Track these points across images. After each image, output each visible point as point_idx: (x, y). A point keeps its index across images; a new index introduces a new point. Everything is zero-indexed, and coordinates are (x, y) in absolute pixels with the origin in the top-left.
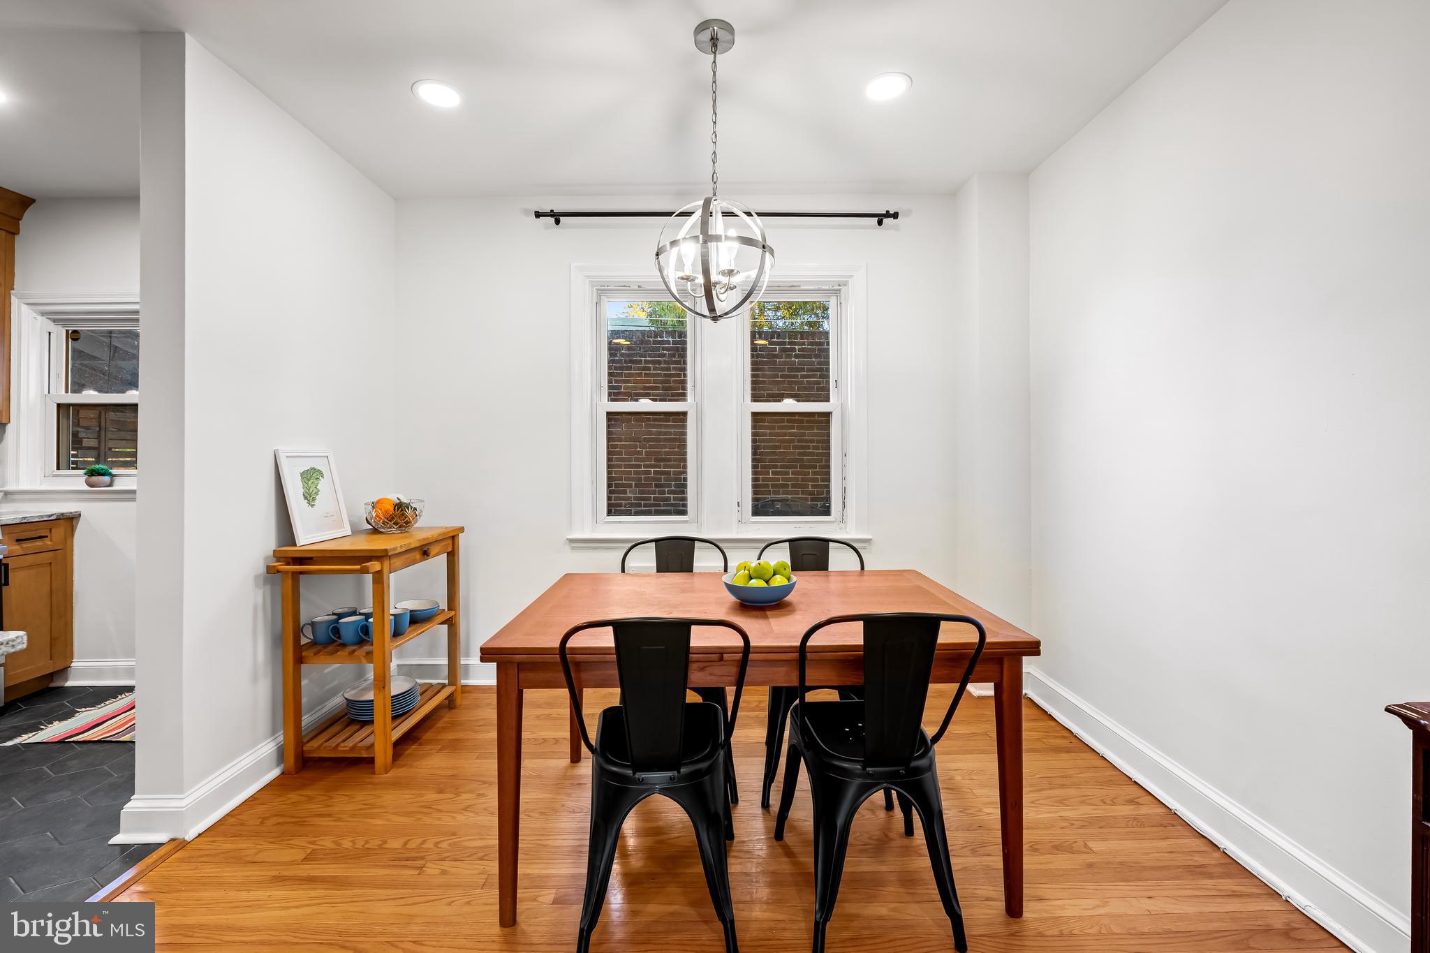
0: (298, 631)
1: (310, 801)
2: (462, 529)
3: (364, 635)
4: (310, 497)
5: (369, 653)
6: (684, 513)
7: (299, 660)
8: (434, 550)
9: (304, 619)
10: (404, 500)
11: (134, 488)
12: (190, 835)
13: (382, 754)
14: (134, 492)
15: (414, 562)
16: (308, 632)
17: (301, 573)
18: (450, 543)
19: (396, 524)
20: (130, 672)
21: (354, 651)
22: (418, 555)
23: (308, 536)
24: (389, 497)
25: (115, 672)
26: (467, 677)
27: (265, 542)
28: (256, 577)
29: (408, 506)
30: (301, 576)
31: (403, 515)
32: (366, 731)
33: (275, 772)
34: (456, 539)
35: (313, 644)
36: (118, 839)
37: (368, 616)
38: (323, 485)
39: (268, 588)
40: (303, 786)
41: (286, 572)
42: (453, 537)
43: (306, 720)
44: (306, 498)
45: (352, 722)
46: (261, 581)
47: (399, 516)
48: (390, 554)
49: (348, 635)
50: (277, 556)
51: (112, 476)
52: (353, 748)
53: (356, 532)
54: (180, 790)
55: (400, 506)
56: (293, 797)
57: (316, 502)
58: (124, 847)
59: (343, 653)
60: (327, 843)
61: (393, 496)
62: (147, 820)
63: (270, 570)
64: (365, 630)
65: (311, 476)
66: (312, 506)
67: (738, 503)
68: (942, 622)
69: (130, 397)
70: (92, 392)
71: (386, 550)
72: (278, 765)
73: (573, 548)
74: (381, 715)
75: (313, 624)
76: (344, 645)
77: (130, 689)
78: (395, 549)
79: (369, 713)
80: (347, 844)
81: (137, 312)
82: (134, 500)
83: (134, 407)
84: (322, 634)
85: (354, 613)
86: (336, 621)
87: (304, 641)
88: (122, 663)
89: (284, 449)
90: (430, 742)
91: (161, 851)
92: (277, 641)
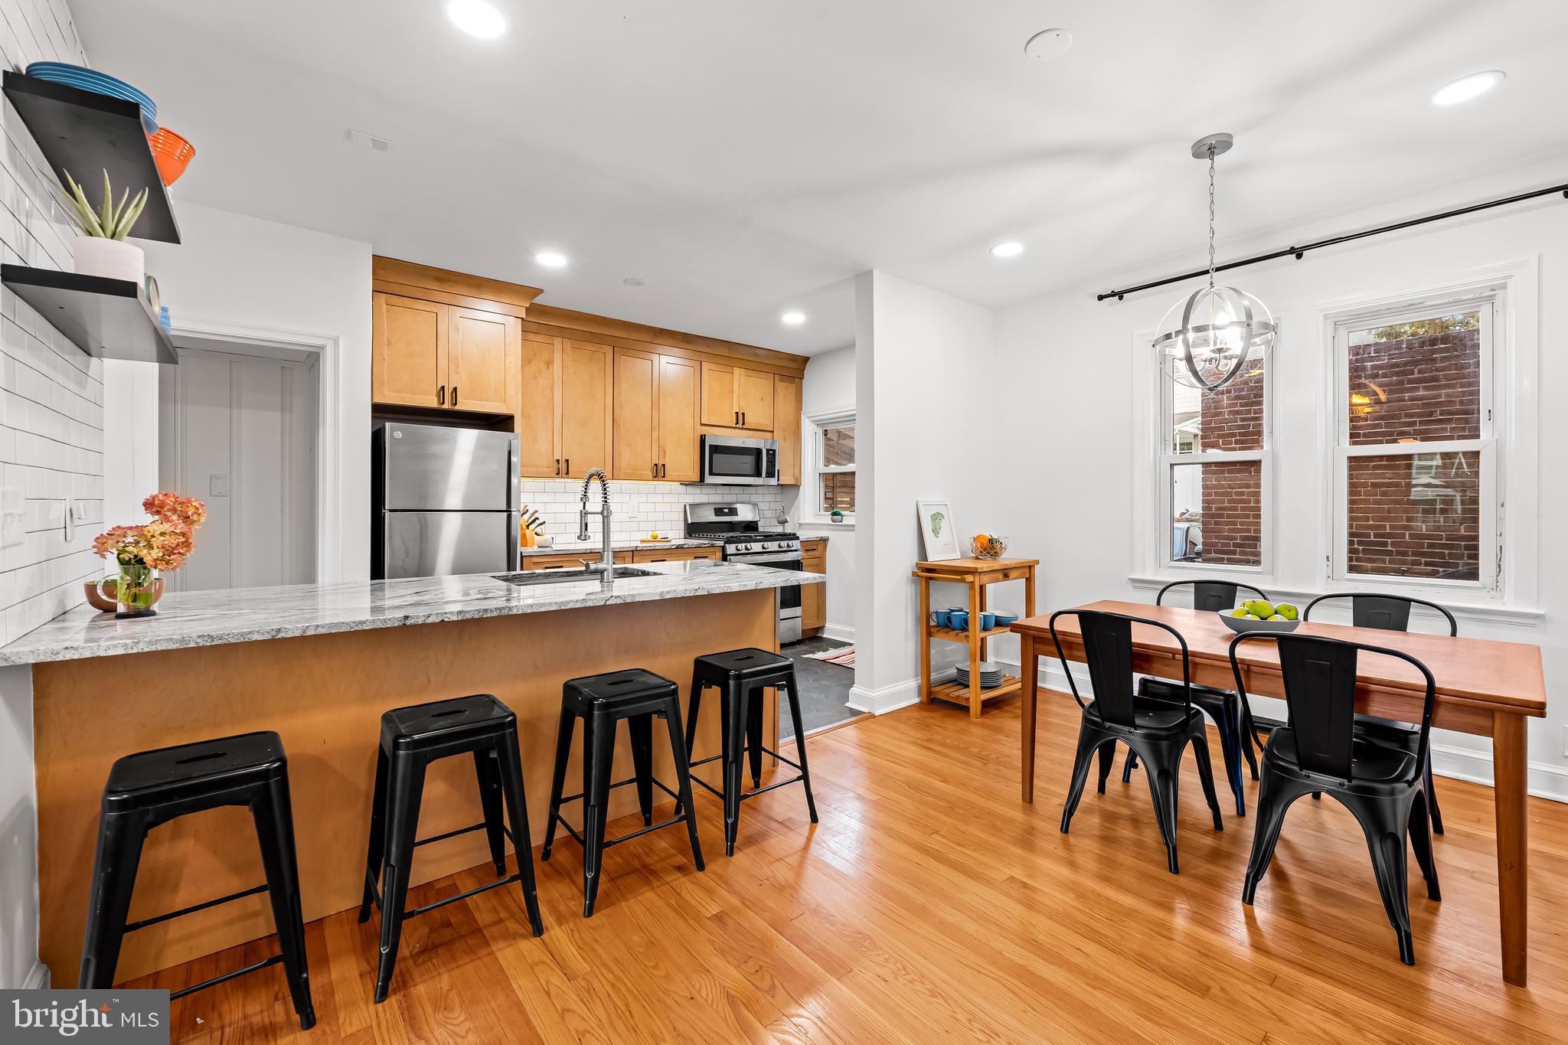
0: (928, 616)
1: (935, 717)
2: (1037, 562)
3: (964, 626)
4: (936, 531)
5: (967, 637)
6: (1257, 563)
7: (929, 634)
8: (1013, 574)
9: (932, 609)
10: (995, 536)
11: (854, 523)
12: (877, 713)
13: (975, 707)
14: (854, 526)
15: (997, 580)
16: (934, 616)
17: (931, 578)
18: (1027, 571)
19: (988, 553)
20: (851, 635)
21: (957, 634)
22: (1001, 576)
23: (934, 557)
24: (985, 534)
25: (843, 633)
26: (1044, 682)
27: (911, 559)
28: (908, 578)
29: (997, 541)
30: (931, 581)
31: (993, 548)
32: (966, 690)
33: (916, 700)
34: (1032, 568)
35: (938, 626)
36: (847, 705)
37: (967, 613)
38: (944, 523)
39: (913, 586)
40: (930, 711)
41: (923, 577)
42: (1030, 567)
43: (934, 676)
44: (933, 532)
45: (960, 684)
46: (910, 582)
47: (990, 548)
48: (979, 571)
49: (956, 622)
50: (919, 567)
51: (842, 516)
52: (958, 697)
53: (964, 557)
54: (873, 688)
55: (991, 541)
56: (925, 714)
57: (940, 535)
58: (851, 709)
59: (952, 633)
60: (939, 738)
61: (988, 533)
62: (861, 699)
63: (914, 574)
64: (966, 621)
65: (936, 517)
66: (937, 537)
67: (1328, 557)
68: (1359, 650)
69: (849, 467)
70: (833, 466)
71: (976, 568)
72: (918, 697)
73: (1136, 587)
74: (975, 682)
75: (937, 613)
76: (954, 630)
77: (851, 644)
78: (983, 568)
79: (966, 679)
80: (948, 741)
81: (854, 415)
82: (854, 530)
83: (853, 474)
84: (942, 620)
85: (961, 611)
86: (949, 613)
87: (932, 623)
88: (847, 629)
89: (922, 500)
90: (1007, 712)
91: (865, 715)
92: (918, 620)
